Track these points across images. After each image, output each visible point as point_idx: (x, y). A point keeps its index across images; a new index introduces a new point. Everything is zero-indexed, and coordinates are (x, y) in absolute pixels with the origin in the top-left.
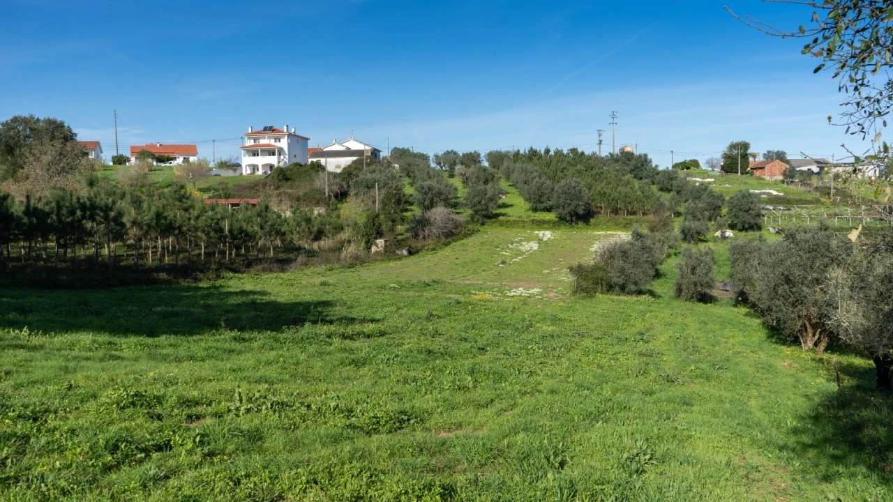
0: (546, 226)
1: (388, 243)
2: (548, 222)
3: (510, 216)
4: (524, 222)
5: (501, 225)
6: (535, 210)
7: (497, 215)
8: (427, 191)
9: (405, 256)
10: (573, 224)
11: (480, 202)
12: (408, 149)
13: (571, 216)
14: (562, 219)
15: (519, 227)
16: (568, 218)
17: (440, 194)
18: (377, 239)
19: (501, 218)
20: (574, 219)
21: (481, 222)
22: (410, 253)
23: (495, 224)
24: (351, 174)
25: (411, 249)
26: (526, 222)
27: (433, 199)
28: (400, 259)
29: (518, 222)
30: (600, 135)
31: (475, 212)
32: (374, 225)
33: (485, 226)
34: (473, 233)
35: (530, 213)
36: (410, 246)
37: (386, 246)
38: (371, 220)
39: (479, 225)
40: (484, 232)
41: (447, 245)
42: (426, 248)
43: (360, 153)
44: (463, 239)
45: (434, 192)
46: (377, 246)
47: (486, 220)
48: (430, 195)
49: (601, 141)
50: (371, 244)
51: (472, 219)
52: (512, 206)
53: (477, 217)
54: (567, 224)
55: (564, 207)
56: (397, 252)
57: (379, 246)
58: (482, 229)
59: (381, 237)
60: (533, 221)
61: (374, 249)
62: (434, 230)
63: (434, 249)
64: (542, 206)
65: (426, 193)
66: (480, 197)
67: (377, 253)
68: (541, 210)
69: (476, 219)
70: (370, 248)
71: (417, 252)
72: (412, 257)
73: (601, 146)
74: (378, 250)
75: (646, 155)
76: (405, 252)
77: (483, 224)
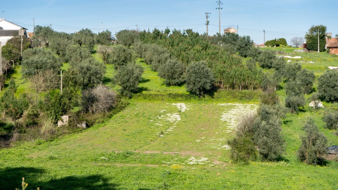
0: (180, 98)
1: (72, 119)
2: (182, 96)
3: (150, 90)
4: (162, 95)
5: (145, 98)
6: (169, 85)
7: (141, 90)
8: (86, 71)
9: (85, 129)
10: (201, 97)
11: (128, 80)
12: (49, 27)
13: (200, 91)
14: (192, 93)
15: (159, 100)
16: (198, 93)
17: (97, 73)
18: (62, 115)
19: (144, 92)
20: (202, 93)
21: (129, 96)
22: (88, 126)
23: (140, 97)
24: (11, 53)
25: (88, 123)
26: (165, 95)
27: (90, 78)
28: (81, 131)
29: (158, 95)
30: (207, 17)
31: (124, 88)
32: (60, 105)
33: (133, 99)
34: (126, 106)
35: (165, 87)
36: (86, 121)
37: (70, 121)
38: (58, 101)
39: (128, 98)
40: (133, 105)
41: (110, 117)
42: (97, 121)
43: (15, 33)
44: (120, 111)
45: (91, 72)
46: (62, 121)
47: (133, 94)
48: (88, 75)
49: (208, 22)
50: (58, 120)
51: (122, 93)
52: (148, 80)
53: (125, 92)
54: (197, 97)
55: (194, 84)
56: (78, 125)
57: (64, 121)
58: (130, 101)
59: (65, 114)
60: (170, 94)
61: (60, 123)
62: (100, 106)
63: (103, 122)
64: (174, 81)
65: (85, 73)
66: (129, 76)
67: (63, 126)
68: (173, 85)
69: (125, 94)
70: (57, 123)
71: (92, 125)
72: (89, 129)
73: (209, 26)
74: (64, 124)
75: (248, 37)
76: (84, 125)
77: (130, 98)
